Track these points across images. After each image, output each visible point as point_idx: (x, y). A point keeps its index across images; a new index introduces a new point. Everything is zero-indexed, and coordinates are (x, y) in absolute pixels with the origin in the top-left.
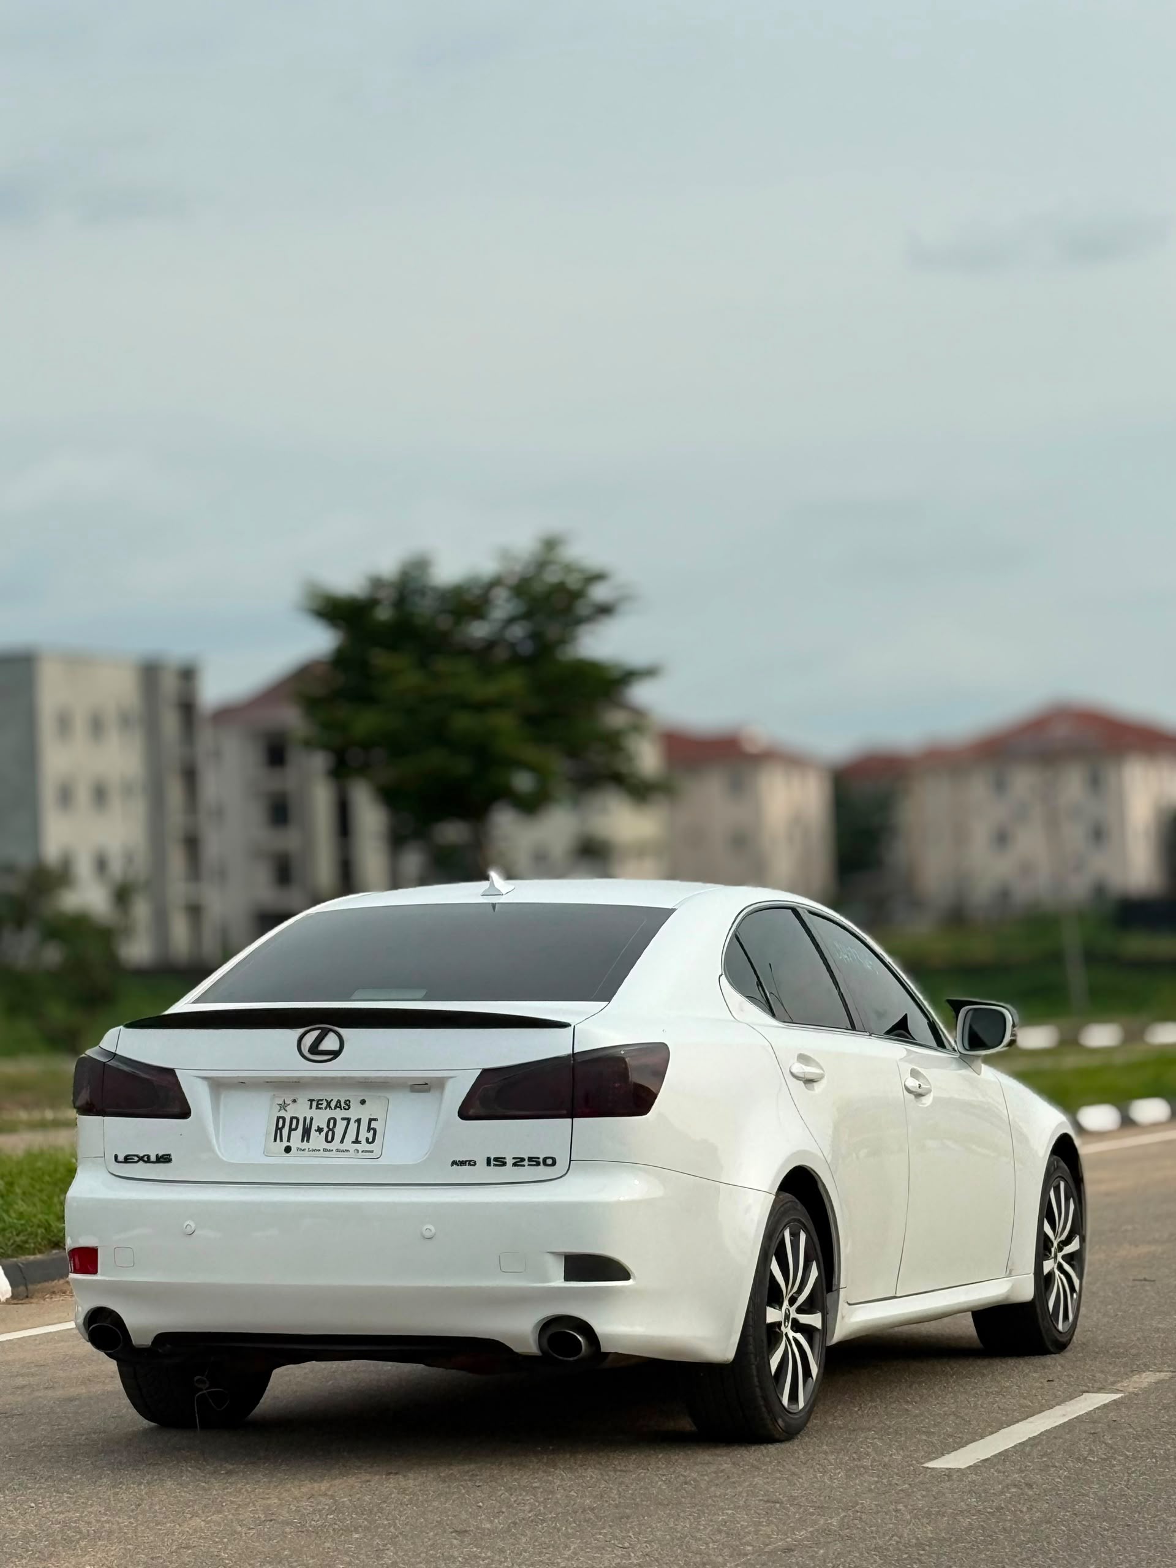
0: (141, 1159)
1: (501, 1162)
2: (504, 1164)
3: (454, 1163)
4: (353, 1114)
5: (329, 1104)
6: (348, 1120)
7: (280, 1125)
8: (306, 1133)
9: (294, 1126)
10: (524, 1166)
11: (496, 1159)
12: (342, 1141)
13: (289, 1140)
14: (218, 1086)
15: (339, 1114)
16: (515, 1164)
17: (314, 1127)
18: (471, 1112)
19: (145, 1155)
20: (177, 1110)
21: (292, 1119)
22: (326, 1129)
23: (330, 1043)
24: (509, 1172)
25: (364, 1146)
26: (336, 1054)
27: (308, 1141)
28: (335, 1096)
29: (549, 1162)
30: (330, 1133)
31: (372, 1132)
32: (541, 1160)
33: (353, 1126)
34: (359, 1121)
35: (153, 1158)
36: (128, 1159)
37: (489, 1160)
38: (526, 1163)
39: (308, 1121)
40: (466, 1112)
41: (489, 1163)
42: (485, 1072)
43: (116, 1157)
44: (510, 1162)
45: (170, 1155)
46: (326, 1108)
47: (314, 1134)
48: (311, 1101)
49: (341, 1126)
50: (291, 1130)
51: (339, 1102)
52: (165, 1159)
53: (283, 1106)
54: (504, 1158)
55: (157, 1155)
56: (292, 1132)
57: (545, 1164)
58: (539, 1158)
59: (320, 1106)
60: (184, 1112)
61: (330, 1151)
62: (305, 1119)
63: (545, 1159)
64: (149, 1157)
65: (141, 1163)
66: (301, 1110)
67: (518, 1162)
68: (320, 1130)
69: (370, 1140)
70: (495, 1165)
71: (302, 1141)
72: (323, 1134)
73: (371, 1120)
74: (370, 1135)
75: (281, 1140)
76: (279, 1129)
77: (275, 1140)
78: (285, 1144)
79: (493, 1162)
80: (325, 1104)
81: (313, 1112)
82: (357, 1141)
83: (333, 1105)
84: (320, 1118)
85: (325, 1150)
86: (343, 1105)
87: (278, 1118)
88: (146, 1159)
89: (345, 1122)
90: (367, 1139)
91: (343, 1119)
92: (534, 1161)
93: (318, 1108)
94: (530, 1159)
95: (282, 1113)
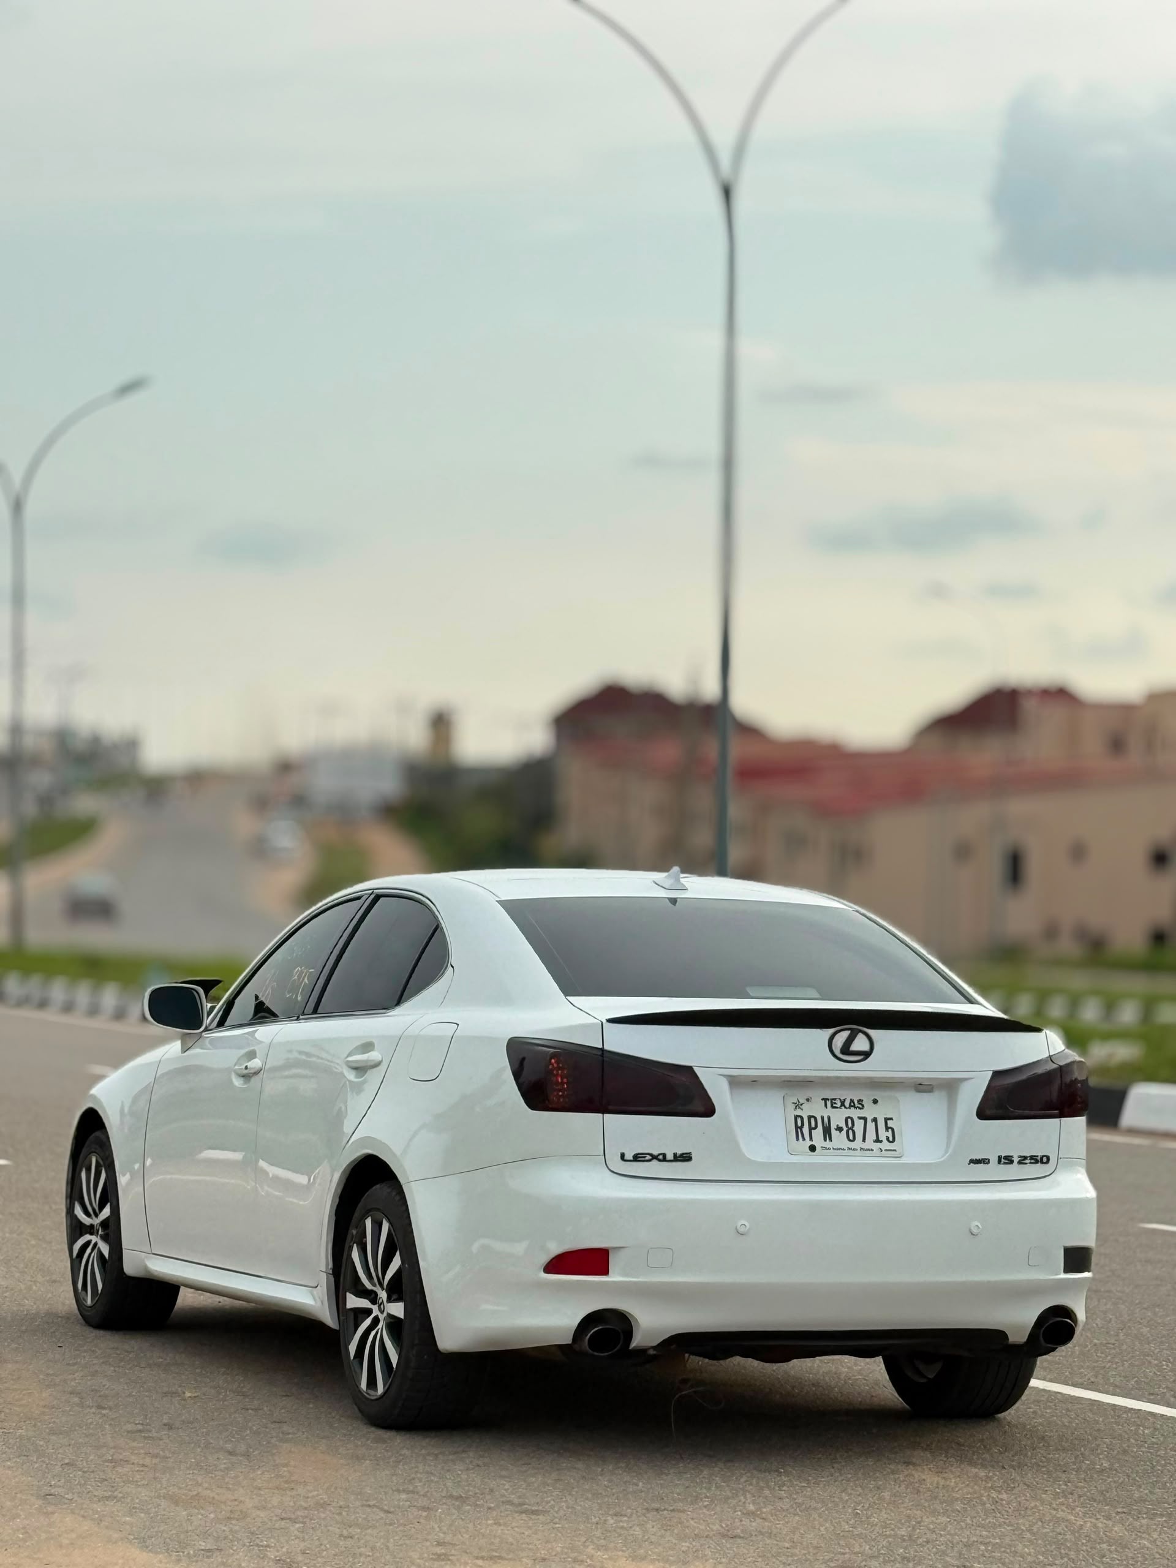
0: (654, 1157)
1: (1009, 1160)
2: (1011, 1162)
3: (972, 1161)
4: (869, 1112)
5: (843, 1104)
6: (865, 1119)
7: (799, 1124)
8: (827, 1132)
9: (813, 1125)
10: (1026, 1164)
11: (1006, 1158)
12: (864, 1140)
13: (811, 1139)
14: (736, 1083)
15: (854, 1113)
16: (1020, 1163)
17: (833, 1126)
18: (988, 1112)
19: (661, 1154)
20: (701, 1109)
21: (810, 1117)
22: (845, 1129)
23: (860, 1044)
24: (1014, 1170)
25: (885, 1145)
26: (866, 1055)
27: (830, 1139)
28: (848, 1095)
29: (1045, 1159)
30: (851, 1132)
31: (890, 1130)
32: (1039, 1158)
33: (871, 1126)
34: (875, 1120)
35: (670, 1157)
36: (637, 1158)
37: (1000, 1158)
38: (1028, 1161)
39: (826, 1120)
40: (983, 1113)
41: (999, 1162)
42: (997, 1074)
43: (623, 1156)
44: (1016, 1160)
45: (690, 1153)
46: (841, 1106)
47: (834, 1133)
48: (825, 1100)
49: (859, 1126)
50: (811, 1129)
51: (852, 1101)
52: (686, 1158)
53: (798, 1105)
54: (1012, 1157)
55: (675, 1155)
56: (813, 1131)
57: (1042, 1162)
58: (1037, 1156)
59: (834, 1105)
60: (708, 1110)
61: (854, 1150)
62: (822, 1118)
63: (1042, 1158)
64: (664, 1155)
65: (655, 1162)
66: (818, 1109)
67: (1022, 1160)
68: (840, 1129)
69: (891, 1139)
70: (1005, 1163)
71: (825, 1140)
72: (844, 1132)
73: (886, 1120)
74: (889, 1134)
75: (804, 1139)
76: (799, 1129)
77: (797, 1139)
78: (809, 1143)
79: (1003, 1160)
80: (839, 1104)
81: (828, 1112)
82: (878, 1141)
83: (847, 1104)
84: (838, 1118)
85: (849, 1149)
86: (857, 1105)
87: (796, 1117)
88: (661, 1157)
89: (862, 1121)
90: (888, 1139)
91: (860, 1118)
92: (1035, 1160)
93: (833, 1107)
94: (1032, 1157)
95: (798, 1112)
